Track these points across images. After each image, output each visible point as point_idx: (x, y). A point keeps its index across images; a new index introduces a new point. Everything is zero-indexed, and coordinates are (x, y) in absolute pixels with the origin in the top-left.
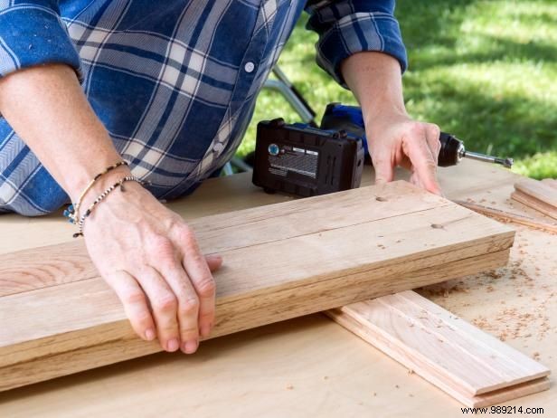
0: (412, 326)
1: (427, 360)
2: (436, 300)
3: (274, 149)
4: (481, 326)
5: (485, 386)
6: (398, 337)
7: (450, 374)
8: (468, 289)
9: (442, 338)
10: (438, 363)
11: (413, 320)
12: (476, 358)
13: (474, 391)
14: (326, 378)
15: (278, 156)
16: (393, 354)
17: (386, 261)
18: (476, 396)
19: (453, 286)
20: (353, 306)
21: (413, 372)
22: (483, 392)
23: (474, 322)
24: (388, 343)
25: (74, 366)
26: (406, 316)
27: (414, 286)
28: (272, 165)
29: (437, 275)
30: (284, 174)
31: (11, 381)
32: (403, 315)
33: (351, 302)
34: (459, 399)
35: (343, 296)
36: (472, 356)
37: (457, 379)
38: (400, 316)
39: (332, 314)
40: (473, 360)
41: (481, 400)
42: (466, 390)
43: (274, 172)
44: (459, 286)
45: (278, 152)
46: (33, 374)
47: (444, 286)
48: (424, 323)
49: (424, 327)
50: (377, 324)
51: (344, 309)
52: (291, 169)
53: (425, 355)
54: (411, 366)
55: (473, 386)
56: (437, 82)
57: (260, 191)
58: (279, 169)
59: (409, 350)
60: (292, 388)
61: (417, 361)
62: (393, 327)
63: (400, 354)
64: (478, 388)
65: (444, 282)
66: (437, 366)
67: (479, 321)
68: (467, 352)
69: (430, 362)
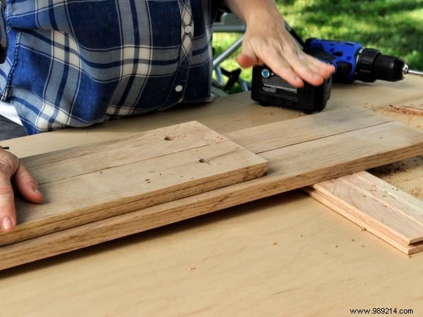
0: (365, 196)
1: (374, 220)
2: (384, 178)
3: (266, 73)
4: (416, 195)
5: (416, 237)
6: (354, 204)
7: (392, 230)
8: (408, 168)
9: (386, 204)
10: (383, 222)
11: (365, 192)
12: (411, 218)
13: (408, 241)
14: (301, 236)
15: (269, 78)
16: (350, 217)
17: (146, 194)
18: (410, 245)
19: (397, 167)
20: (321, 183)
21: (365, 230)
22: (415, 241)
23: (412, 193)
24: (347, 210)
25: (116, 234)
26: (361, 190)
27: (367, 168)
28: (265, 85)
29: (384, 159)
30: (273, 91)
31: (70, 246)
32: (358, 188)
33: (319, 181)
34: (397, 247)
35: (314, 177)
36: (409, 216)
37: (396, 233)
38: (356, 190)
39: (306, 190)
40: (409, 219)
41: (414, 247)
42: (403, 241)
43: (267, 90)
44: (401, 167)
45: (268, 75)
46: (85, 240)
47: (390, 167)
48: (373, 194)
49: (373, 197)
50: (339, 196)
51: (316, 186)
52: (279, 87)
53: (373, 216)
54: (364, 225)
55: (408, 237)
56: (401, 23)
57: (257, 104)
58: (270, 87)
59: (362, 214)
60: (276, 244)
61: (368, 222)
62: (350, 198)
63: (356, 217)
64: (411, 239)
65: (390, 165)
66: (381, 224)
67: (415, 192)
68: (404, 214)
69: (377, 222)
